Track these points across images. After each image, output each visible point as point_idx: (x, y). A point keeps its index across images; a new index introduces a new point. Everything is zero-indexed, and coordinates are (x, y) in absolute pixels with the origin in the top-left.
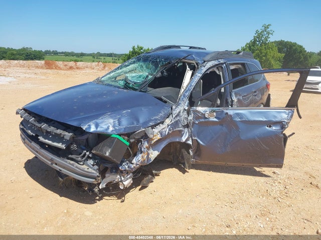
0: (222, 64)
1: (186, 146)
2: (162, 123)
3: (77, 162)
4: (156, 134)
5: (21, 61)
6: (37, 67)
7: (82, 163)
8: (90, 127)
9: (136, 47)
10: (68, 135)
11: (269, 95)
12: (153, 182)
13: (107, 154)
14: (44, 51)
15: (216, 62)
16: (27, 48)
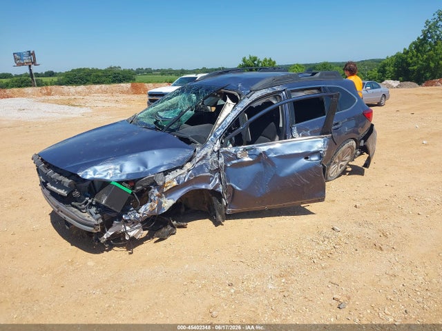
0: (281, 92)
1: (215, 193)
2: (181, 168)
3: (80, 210)
4: (171, 180)
5: (103, 86)
6: (122, 92)
7: (84, 211)
8: (86, 174)
9: (248, 58)
10: (67, 181)
11: (372, 125)
12: (174, 234)
13: (103, 202)
14: (135, 69)
15: (269, 91)
16: (115, 67)
